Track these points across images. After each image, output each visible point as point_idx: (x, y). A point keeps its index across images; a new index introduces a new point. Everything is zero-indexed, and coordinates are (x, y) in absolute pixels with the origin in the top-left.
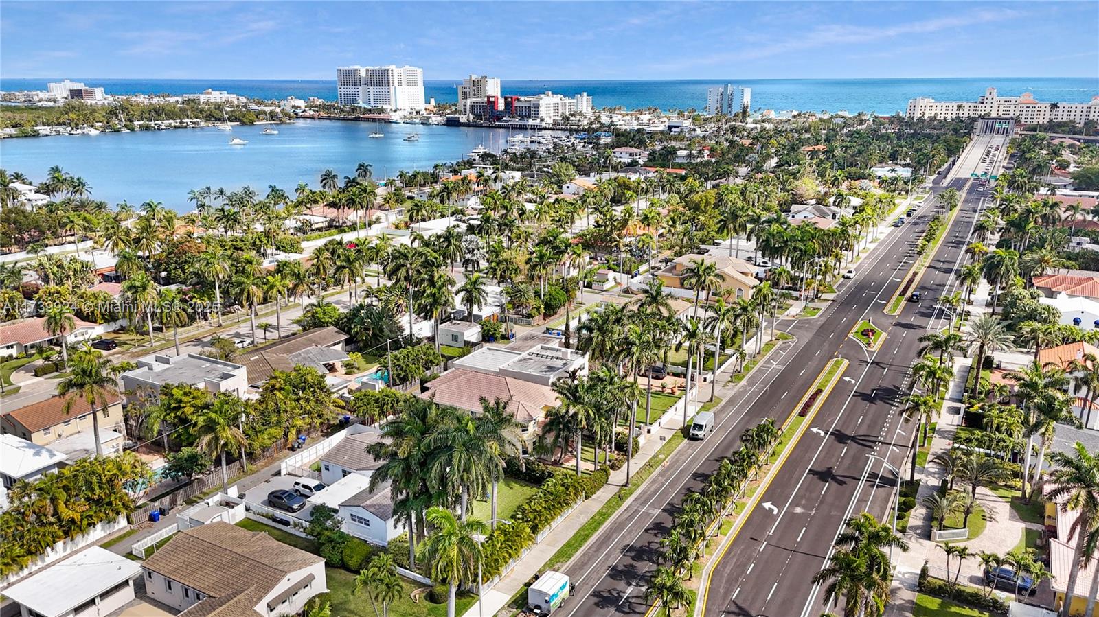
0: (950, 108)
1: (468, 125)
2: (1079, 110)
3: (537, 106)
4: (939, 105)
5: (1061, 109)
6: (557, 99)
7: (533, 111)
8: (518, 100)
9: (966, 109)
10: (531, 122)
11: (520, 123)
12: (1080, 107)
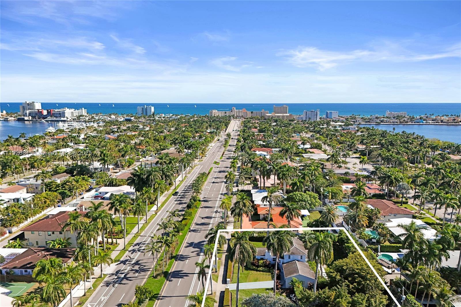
0: (223, 113)
2: (259, 113)
3: (64, 113)
4: (219, 112)
5: (254, 113)
6: (72, 110)
8: (54, 111)
9: (227, 113)
11: (57, 119)
12: (259, 112)
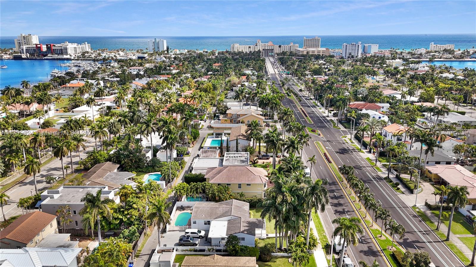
1: (27, 59)
3: (66, 49)
5: (282, 48)
6: (75, 45)
7: (63, 51)
8: (54, 46)
9: (251, 48)
10: (65, 57)
11: (59, 57)
12: (288, 46)
